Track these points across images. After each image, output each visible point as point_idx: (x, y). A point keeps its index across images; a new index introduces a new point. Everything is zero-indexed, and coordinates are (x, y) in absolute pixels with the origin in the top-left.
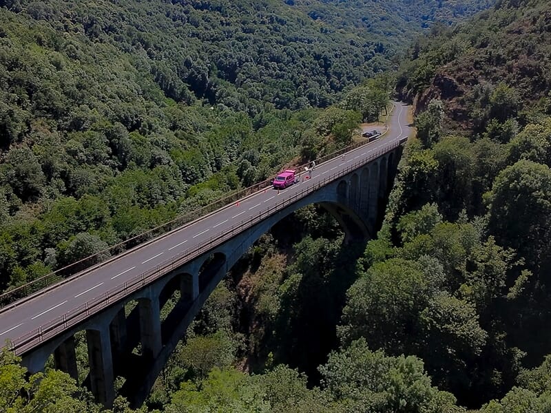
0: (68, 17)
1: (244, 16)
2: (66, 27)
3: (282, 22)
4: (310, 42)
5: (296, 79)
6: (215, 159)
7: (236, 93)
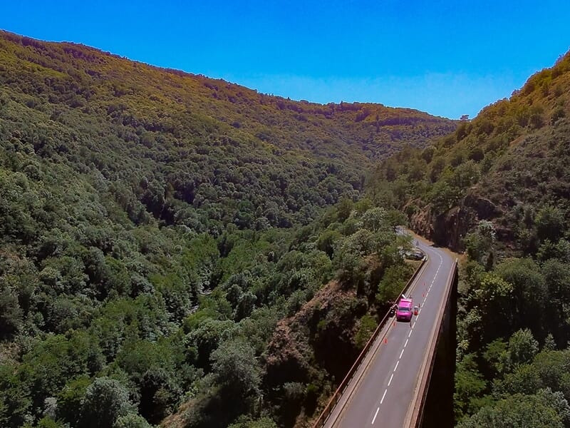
0: (17, 136)
1: (197, 138)
2: (16, 146)
3: (234, 143)
4: (264, 163)
5: (254, 200)
6: (191, 285)
7: (195, 214)
